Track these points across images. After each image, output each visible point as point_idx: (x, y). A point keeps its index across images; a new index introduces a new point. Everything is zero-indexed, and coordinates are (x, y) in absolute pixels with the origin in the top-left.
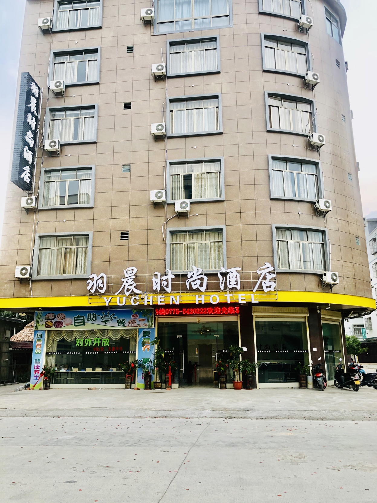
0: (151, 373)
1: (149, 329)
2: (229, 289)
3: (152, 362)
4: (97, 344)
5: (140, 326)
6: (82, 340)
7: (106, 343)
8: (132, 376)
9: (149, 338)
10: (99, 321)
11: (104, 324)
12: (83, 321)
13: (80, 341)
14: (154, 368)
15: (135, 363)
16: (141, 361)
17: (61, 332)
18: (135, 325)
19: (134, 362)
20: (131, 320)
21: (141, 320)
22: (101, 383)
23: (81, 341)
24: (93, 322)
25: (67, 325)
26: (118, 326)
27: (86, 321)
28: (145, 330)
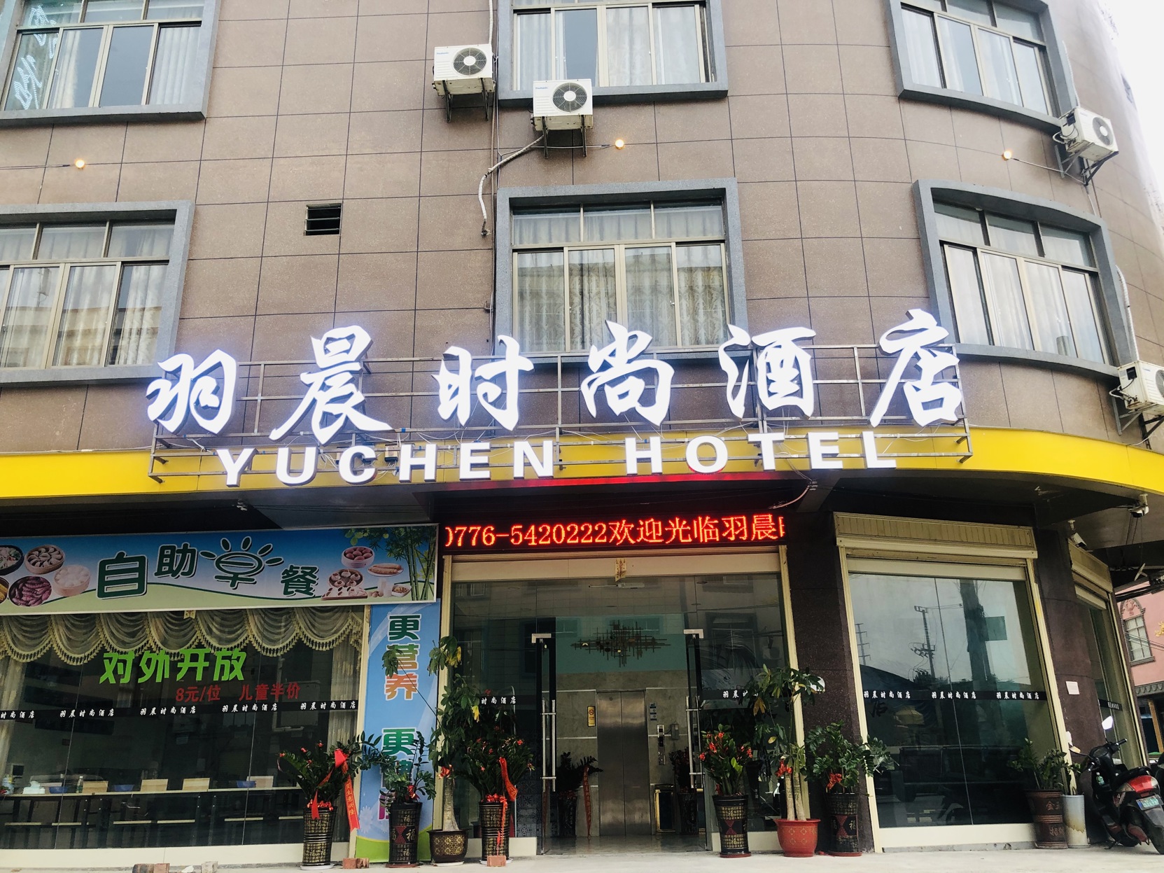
0: (418, 792)
1: (417, 609)
2: (765, 416)
3: (427, 742)
4: (192, 671)
5: (378, 594)
6: (130, 658)
7: (232, 668)
8: (335, 808)
9: (412, 642)
10: (206, 575)
11: (226, 586)
12: (136, 575)
13: (119, 661)
14: (431, 770)
15: (349, 749)
16: (380, 738)
17: (42, 623)
18: (357, 589)
19: (345, 743)
20: (340, 573)
21: (383, 570)
22: (202, 842)
23: (124, 662)
24: (183, 580)
25: (66, 594)
26: (285, 597)
27: (151, 576)
28: (399, 612)
